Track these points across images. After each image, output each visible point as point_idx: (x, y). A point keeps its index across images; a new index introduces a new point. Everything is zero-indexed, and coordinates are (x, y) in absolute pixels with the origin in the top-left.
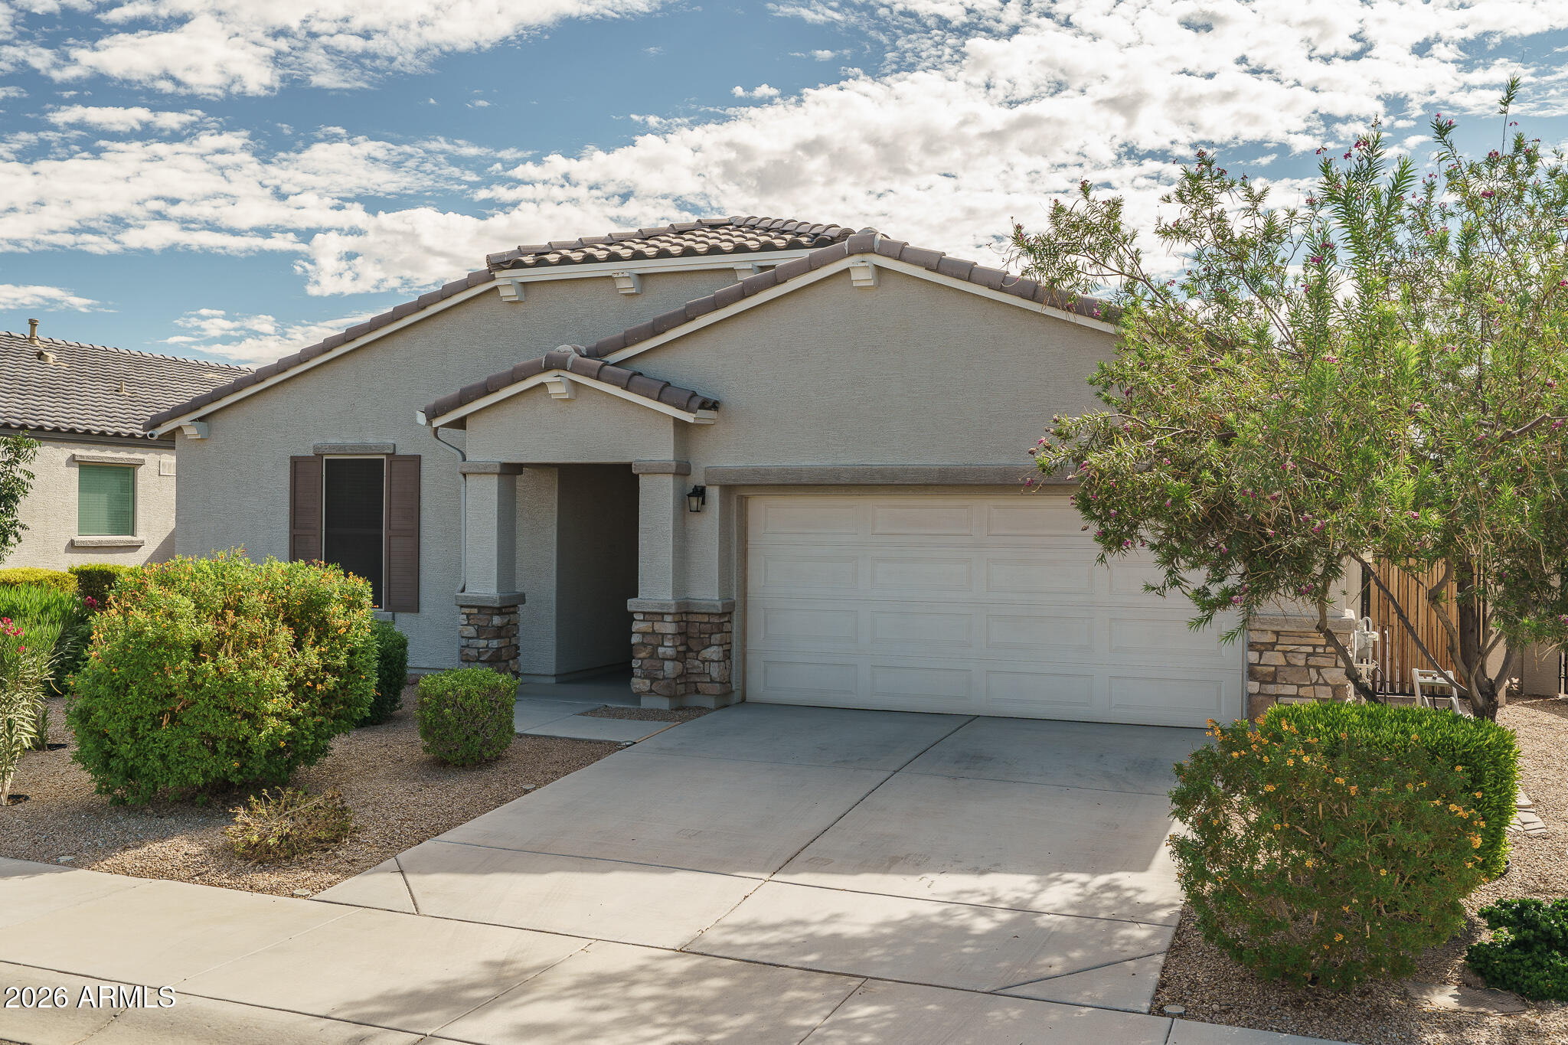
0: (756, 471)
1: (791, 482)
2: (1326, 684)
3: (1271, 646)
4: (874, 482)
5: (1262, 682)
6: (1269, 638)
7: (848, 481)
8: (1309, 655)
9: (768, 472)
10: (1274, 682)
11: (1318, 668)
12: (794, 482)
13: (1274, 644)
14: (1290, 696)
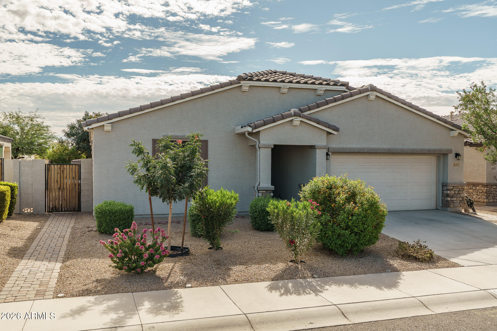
0: (343, 148)
1: (352, 151)
2: (461, 197)
3: (452, 190)
4: (373, 152)
5: (450, 198)
6: (452, 188)
7: (366, 152)
8: (458, 191)
9: (346, 149)
10: (452, 198)
11: (460, 194)
12: (353, 151)
13: (452, 189)
14: (455, 200)
